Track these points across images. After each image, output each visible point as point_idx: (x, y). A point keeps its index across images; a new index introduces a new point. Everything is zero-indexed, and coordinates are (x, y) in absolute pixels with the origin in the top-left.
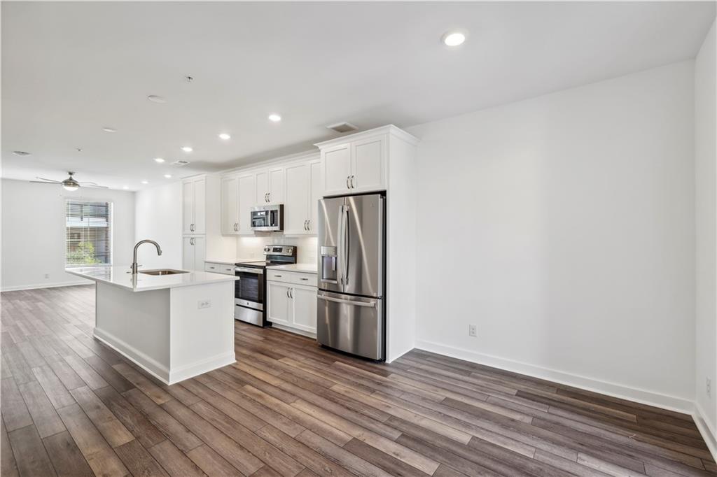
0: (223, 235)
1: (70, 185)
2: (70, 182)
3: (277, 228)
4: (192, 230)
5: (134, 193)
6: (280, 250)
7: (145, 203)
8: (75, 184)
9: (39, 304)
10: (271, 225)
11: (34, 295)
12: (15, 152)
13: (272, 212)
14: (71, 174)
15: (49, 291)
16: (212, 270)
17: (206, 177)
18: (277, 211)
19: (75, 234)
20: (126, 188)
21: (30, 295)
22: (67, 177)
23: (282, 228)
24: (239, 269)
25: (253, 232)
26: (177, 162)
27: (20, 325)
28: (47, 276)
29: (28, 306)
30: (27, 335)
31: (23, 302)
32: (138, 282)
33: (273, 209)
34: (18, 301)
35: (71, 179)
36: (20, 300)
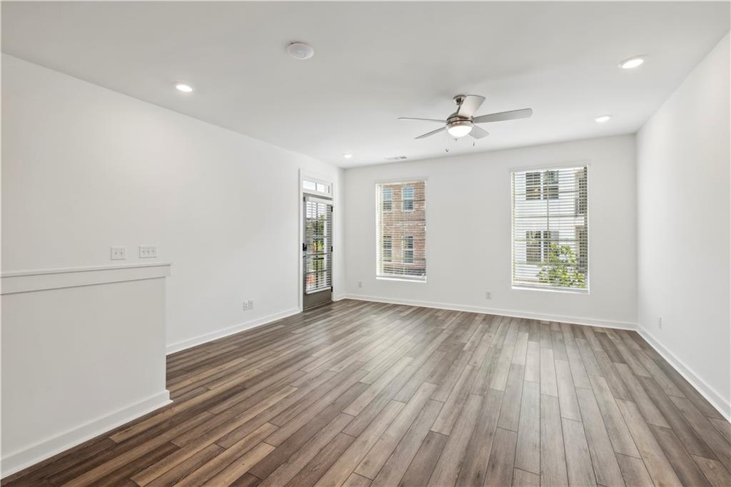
5: (635, 137)
14: (459, 101)
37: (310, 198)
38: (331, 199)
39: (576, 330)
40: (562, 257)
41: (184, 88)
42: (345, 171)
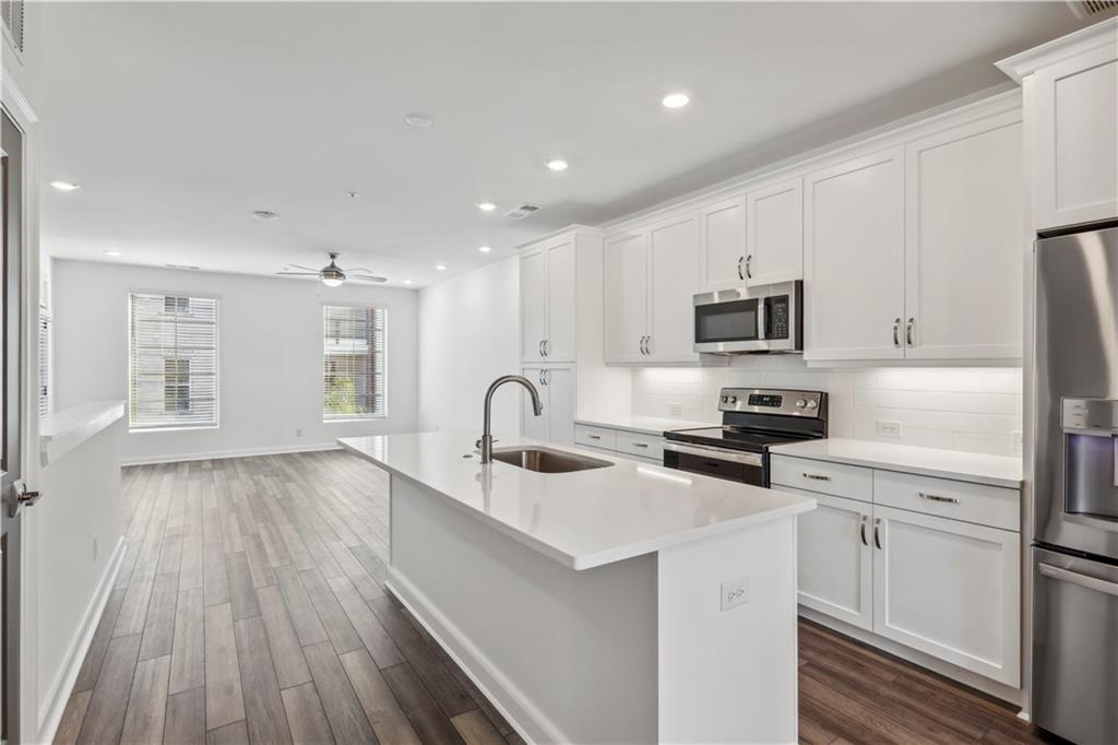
0: (608, 364)
1: (331, 276)
2: (332, 272)
3: (788, 344)
4: (544, 354)
5: (417, 293)
6: (775, 401)
7: (436, 307)
8: (339, 275)
9: (291, 486)
10: (769, 335)
11: (285, 467)
12: (257, 213)
13: (768, 301)
14: (333, 256)
15: (302, 459)
16: (641, 451)
17: (576, 234)
18: (784, 299)
19: (334, 364)
20: (408, 282)
21: (277, 465)
22: (327, 263)
23: (800, 345)
24: (675, 447)
25: (697, 357)
26: (517, 210)
27: (264, 535)
28: (299, 434)
29: (276, 491)
30: (274, 565)
31: (269, 479)
32: (493, 480)
33: (773, 293)
34: (262, 477)
35: (333, 266)
36: (265, 476)
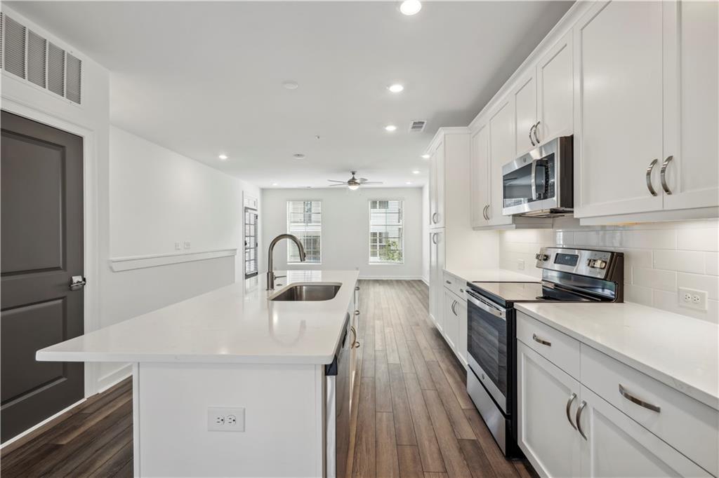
37: (249, 210)
38: (255, 210)
39: (398, 282)
40: (392, 248)
41: (223, 157)
42: (263, 190)
